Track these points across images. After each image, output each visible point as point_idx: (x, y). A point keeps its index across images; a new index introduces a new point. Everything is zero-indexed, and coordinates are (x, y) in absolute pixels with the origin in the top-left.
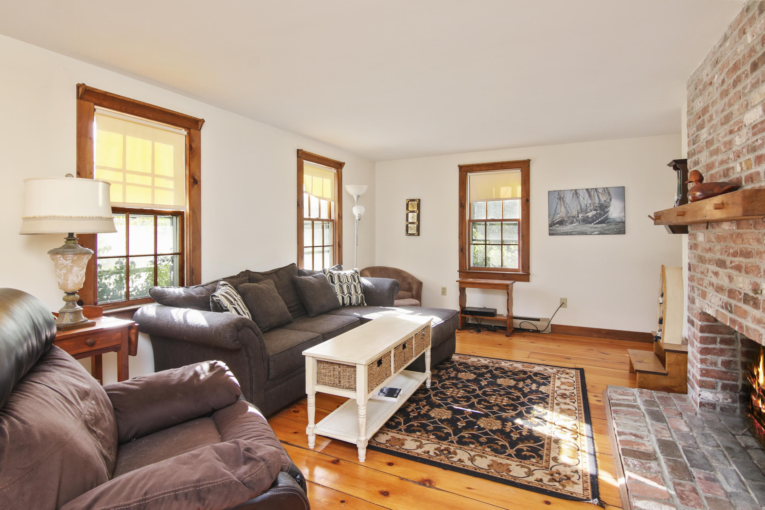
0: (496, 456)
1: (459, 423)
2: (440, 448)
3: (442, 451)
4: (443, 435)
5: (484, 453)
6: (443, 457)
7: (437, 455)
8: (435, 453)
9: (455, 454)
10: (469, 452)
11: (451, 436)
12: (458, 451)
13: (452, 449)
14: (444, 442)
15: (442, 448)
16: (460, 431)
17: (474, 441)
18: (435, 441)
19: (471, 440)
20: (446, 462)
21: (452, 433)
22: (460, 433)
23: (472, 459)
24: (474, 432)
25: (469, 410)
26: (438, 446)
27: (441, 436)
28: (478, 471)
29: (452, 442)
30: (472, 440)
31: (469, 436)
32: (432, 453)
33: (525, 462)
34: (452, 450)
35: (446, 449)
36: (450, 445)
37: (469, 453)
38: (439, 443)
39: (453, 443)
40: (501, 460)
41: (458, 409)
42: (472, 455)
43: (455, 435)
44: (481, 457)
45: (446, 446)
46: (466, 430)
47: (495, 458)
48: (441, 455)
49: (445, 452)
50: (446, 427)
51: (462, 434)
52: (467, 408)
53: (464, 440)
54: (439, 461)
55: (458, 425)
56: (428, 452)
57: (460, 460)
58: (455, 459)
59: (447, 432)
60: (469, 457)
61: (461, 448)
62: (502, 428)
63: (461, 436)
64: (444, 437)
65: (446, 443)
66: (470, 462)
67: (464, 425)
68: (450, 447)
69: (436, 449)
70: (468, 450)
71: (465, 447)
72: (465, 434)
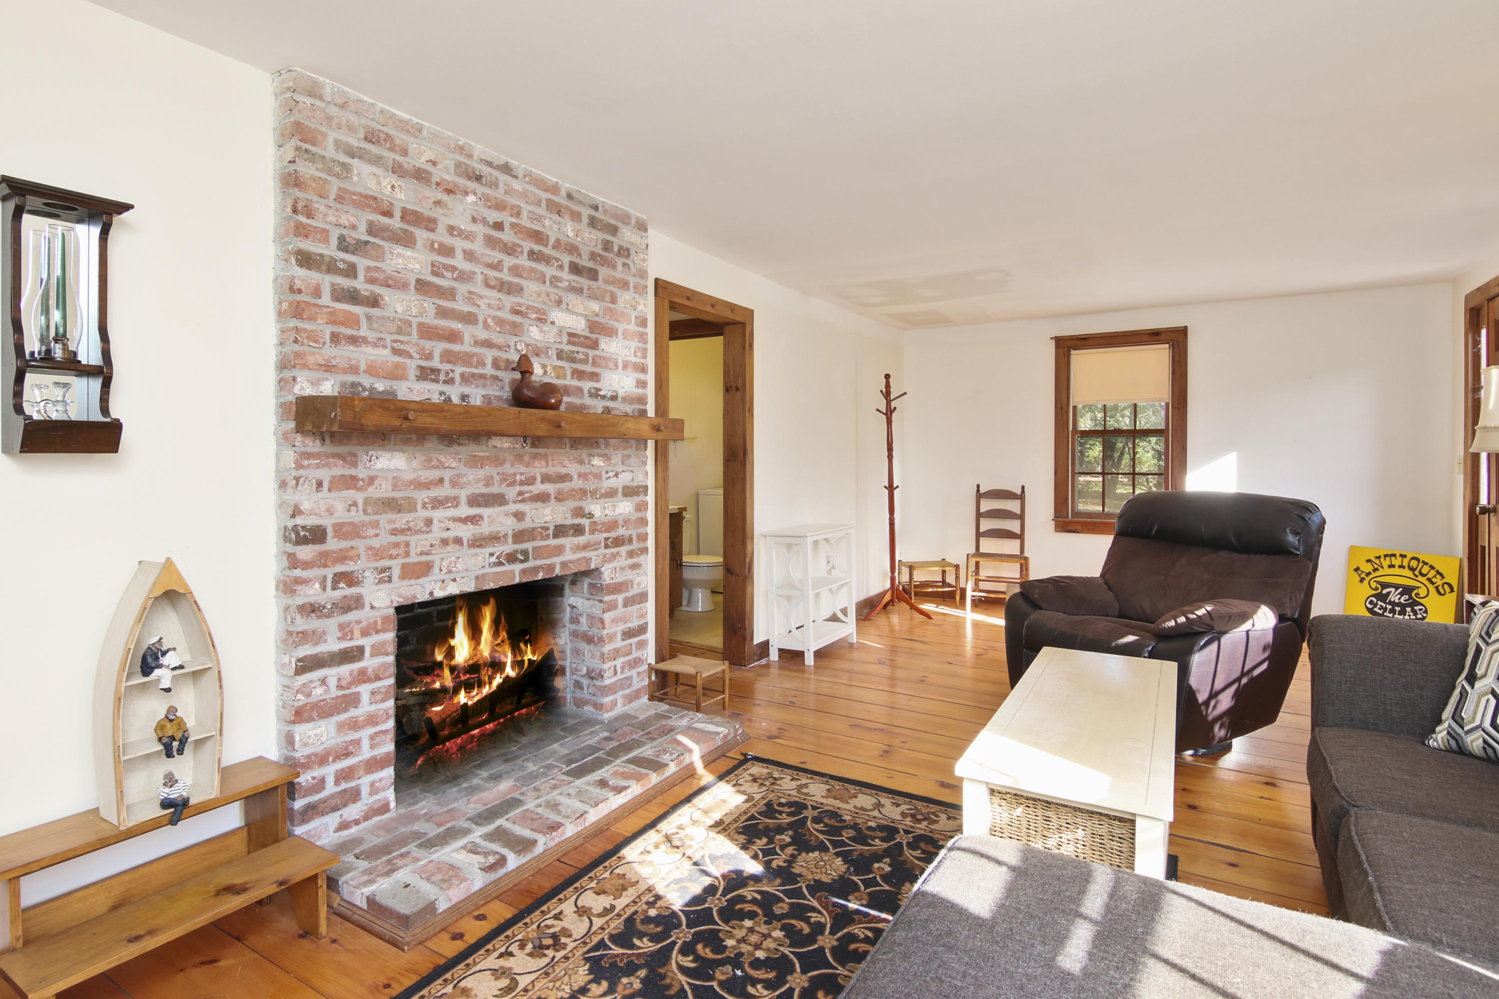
0: (839, 808)
1: (888, 869)
2: (929, 824)
3: (924, 819)
4: (922, 845)
5: (857, 813)
6: (924, 811)
7: (934, 814)
8: (937, 816)
9: (903, 814)
10: (881, 816)
11: (908, 843)
12: (899, 817)
13: (908, 821)
14: (922, 832)
15: (925, 823)
16: (887, 853)
17: (865, 832)
18: (938, 836)
19: (872, 834)
20: (919, 805)
21: (905, 848)
22: (889, 847)
23: (878, 806)
24: (860, 847)
25: (853, 906)
26: (933, 827)
27: (927, 844)
28: (874, 792)
29: (907, 832)
30: (869, 833)
31: (873, 840)
32: (943, 817)
33: (798, 799)
34: (909, 819)
35: (919, 821)
36: (912, 827)
37: (881, 813)
38: (931, 832)
39: (904, 831)
40: (832, 803)
41: (881, 911)
42: (877, 811)
43: (900, 844)
44: (862, 809)
45: (918, 825)
46: (875, 853)
47: (843, 805)
48: (928, 813)
49: (920, 817)
50: (917, 862)
51: (885, 845)
52: (857, 912)
53: (884, 834)
54: (931, 806)
55: (890, 865)
56: (949, 818)
57: (898, 805)
58: (904, 807)
59: (914, 850)
60: (881, 809)
61: (893, 822)
62: (799, 854)
63: (888, 841)
64: (921, 841)
65: (918, 831)
66: (882, 802)
67: (876, 865)
68: (911, 824)
69: (937, 822)
70: (880, 818)
71: (885, 823)
72: (879, 845)
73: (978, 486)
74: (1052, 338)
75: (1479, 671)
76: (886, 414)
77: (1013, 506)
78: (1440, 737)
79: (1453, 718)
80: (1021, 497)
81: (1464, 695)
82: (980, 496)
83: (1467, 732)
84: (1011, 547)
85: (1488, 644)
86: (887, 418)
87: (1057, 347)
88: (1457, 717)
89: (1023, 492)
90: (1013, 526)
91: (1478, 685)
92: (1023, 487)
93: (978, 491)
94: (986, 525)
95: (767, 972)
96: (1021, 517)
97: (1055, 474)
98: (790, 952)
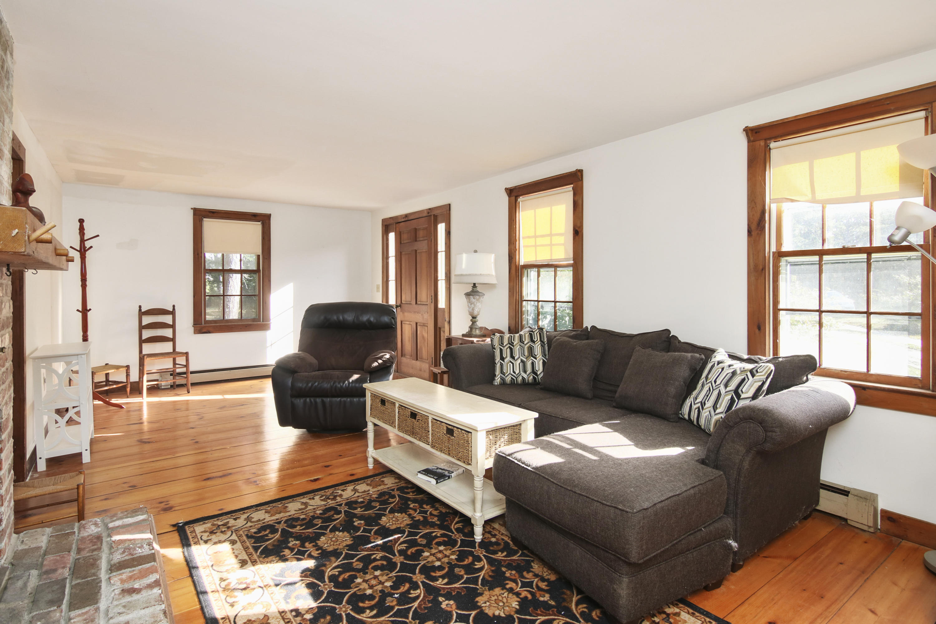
0: (290, 516)
3: (336, 497)
4: (355, 506)
5: (302, 513)
6: (329, 494)
7: (335, 493)
8: (338, 493)
10: (316, 507)
12: (324, 503)
13: (331, 502)
18: (353, 499)
20: (321, 493)
23: (306, 505)
24: (335, 523)
31: (333, 517)
32: (340, 491)
33: (260, 526)
34: (329, 501)
37: (312, 506)
40: (283, 516)
44: (301, 510)
47: (289, 514)
50: (367, 513)
56: (343, 491)
59: (357, 510)
60: (310, 504)
62: (317, 543)
66: (305, 502)
68: (334, 502)
70: (318, 508)
71: (323, 508)
73: (140, 307)
74: (192, 209)
75: (504, 356)
76: (80, 251)
77: (168, 319)
78: (498, 380)
79: (501, 373)
80: (172, 313)
81: (502, 365)
82: (142, 313)
83: (506, 377)
84: (167, 347)
85: (504, 347)
86: (81, 254)
87: (194, 214)
88: (502, 372)
89: (174, 309)
90: (168, 333)
91: (505, 361)
92: (174, 306)
93: (140, 310)
94: (147, 334)
95: (404, 586)
96: (173, 326)
97: (194, 297)
98: (395, 573)
